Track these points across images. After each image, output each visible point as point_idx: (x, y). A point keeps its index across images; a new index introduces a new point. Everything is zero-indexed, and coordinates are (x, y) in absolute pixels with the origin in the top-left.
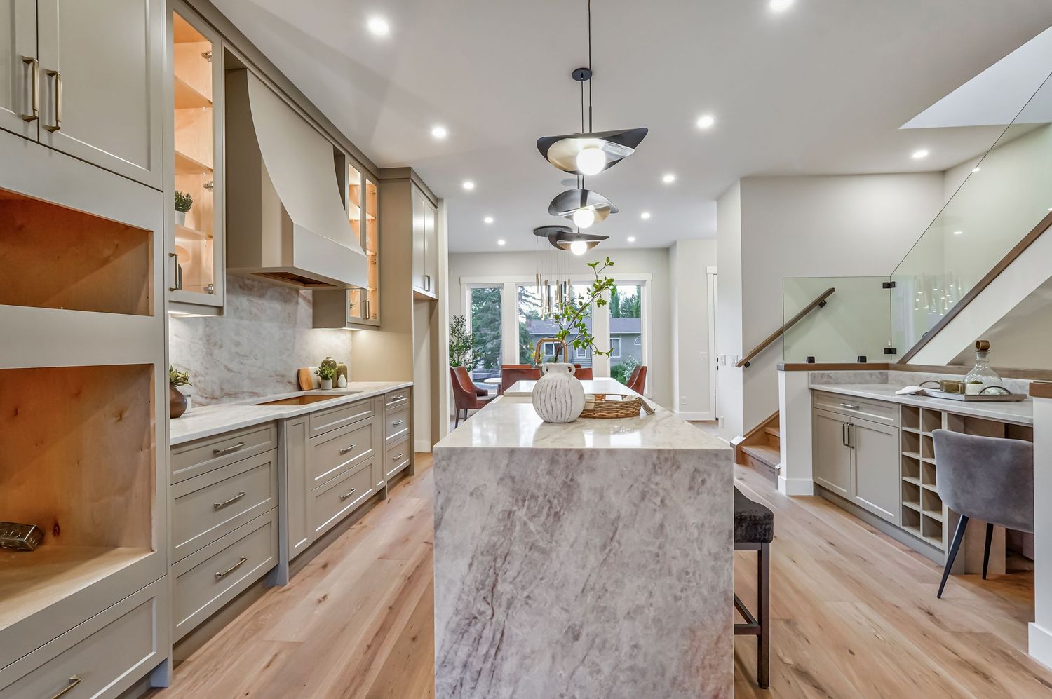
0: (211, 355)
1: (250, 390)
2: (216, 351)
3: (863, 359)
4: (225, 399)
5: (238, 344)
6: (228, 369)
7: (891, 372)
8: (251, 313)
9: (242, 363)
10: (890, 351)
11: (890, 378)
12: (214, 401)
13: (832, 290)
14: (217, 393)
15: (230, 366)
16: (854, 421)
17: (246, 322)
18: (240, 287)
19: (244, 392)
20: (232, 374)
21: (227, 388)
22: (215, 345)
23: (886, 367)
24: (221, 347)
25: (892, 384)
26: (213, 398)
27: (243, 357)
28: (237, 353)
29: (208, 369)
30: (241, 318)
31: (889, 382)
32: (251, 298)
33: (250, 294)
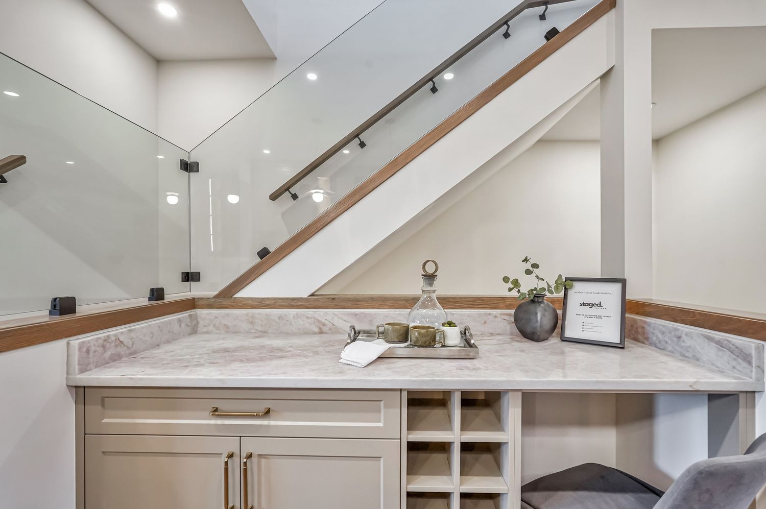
3: (157, 294)
7: (202, 313)
10: (189, 277)
11: (201, 323)
13: (21, 160)
16: (249, 446)
23: (191, 304)
25: (207, 333)
31: (201, 329)
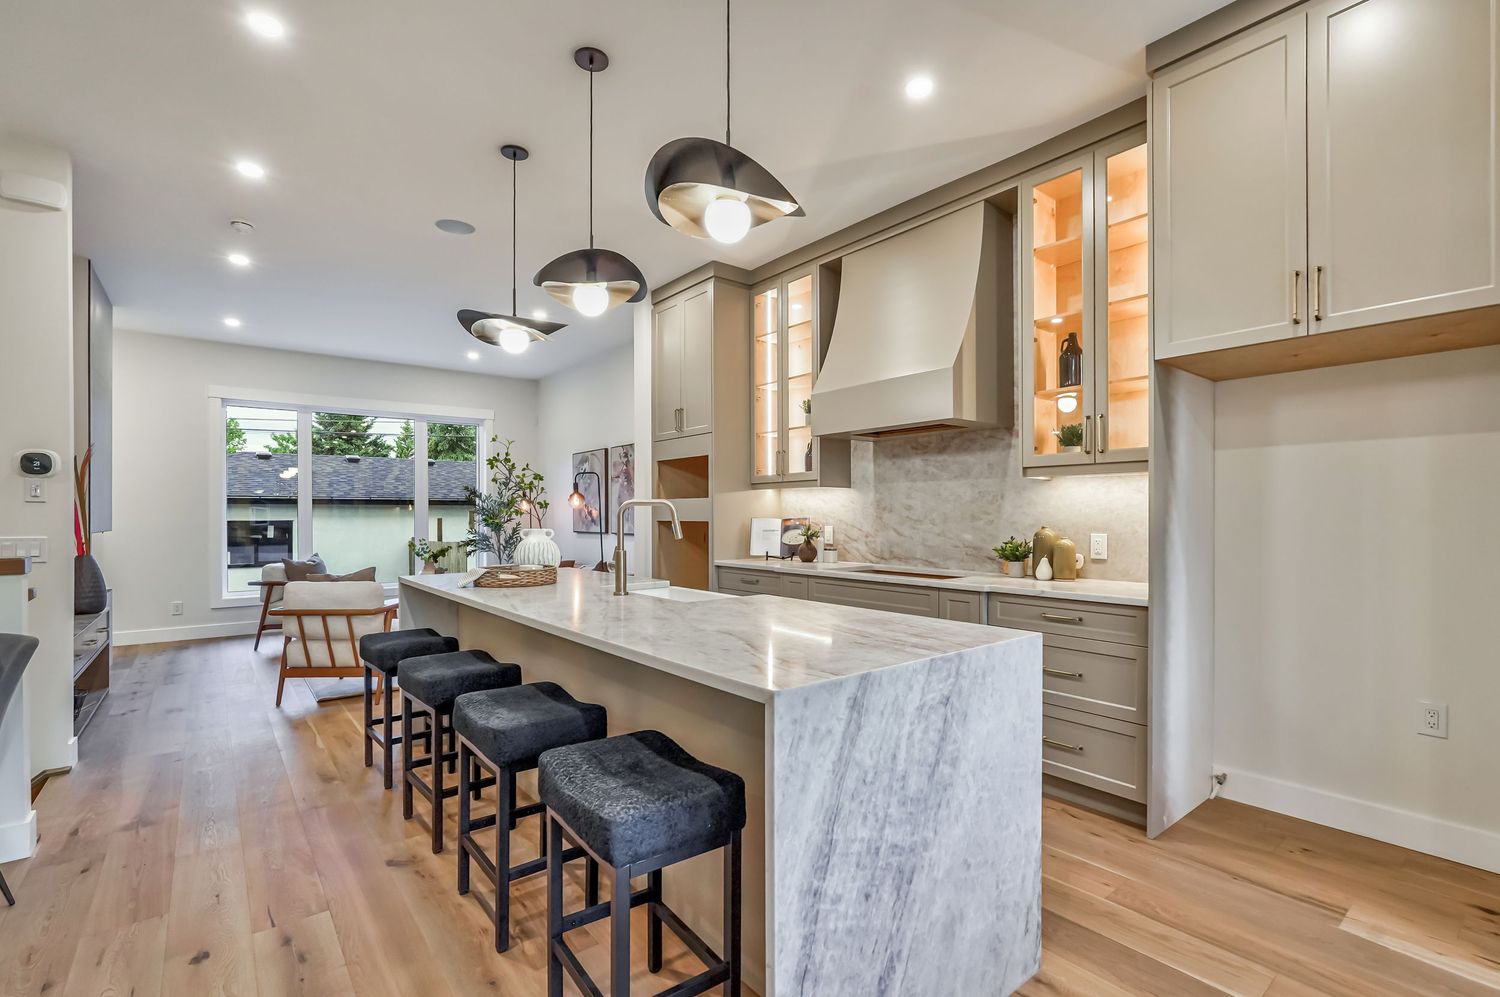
0: (881, 518)
1: (924, 558)
2: (886, 515)
4: (894, 561)
5: (909, 508)
6: (898, 533)
8: (926, 473)
9: (914, 529)
12: (883, 561)
14: (886, 555)
15: (900, 530)
17: (920, 484)
18: (913, 448)
19: (916, 559)
20: (902, 538)
21: (896, 550)
22: (884, 509)
24: (891, 511)
26: (882, 558)
27: (916, 521)
28: (908, 517)
29: (877, 531)
30: (914, 480)
32: (926, 457)
33: (925, 453)
